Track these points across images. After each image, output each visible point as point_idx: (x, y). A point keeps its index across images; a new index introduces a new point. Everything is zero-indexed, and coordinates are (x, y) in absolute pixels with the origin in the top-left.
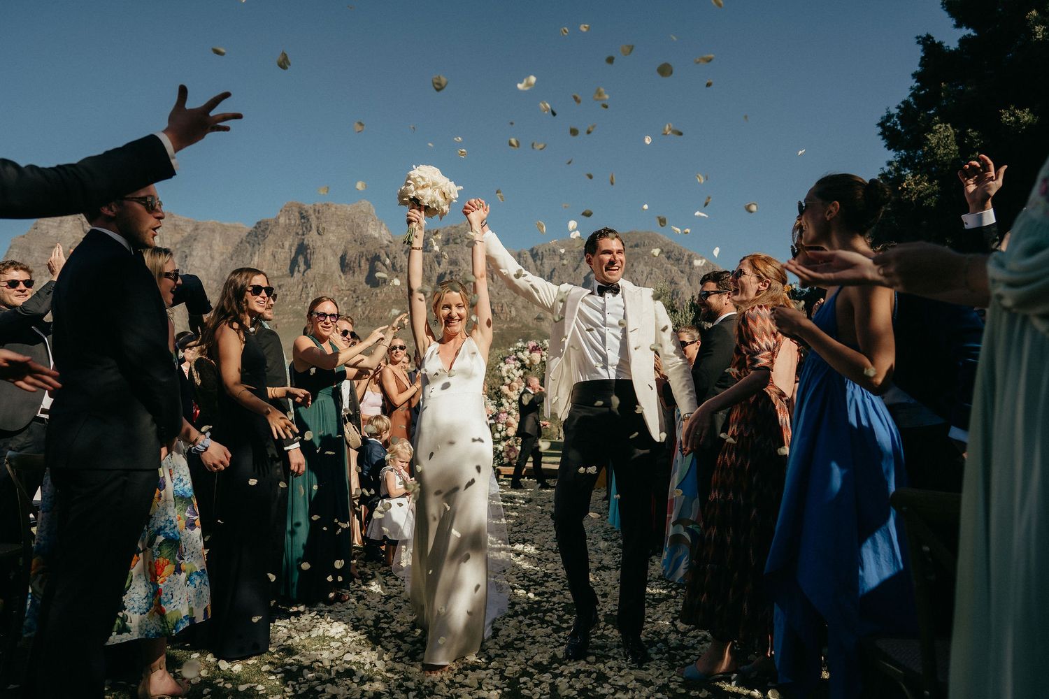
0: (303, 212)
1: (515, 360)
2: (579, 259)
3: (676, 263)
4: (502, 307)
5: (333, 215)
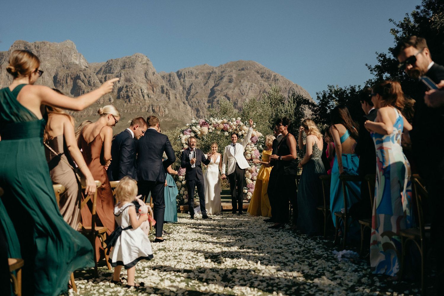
0: (28, 47)
1: (190, 132)
2: (207, 78)
3: (267, 80)
4: (159, 108)
5: (48, 49)
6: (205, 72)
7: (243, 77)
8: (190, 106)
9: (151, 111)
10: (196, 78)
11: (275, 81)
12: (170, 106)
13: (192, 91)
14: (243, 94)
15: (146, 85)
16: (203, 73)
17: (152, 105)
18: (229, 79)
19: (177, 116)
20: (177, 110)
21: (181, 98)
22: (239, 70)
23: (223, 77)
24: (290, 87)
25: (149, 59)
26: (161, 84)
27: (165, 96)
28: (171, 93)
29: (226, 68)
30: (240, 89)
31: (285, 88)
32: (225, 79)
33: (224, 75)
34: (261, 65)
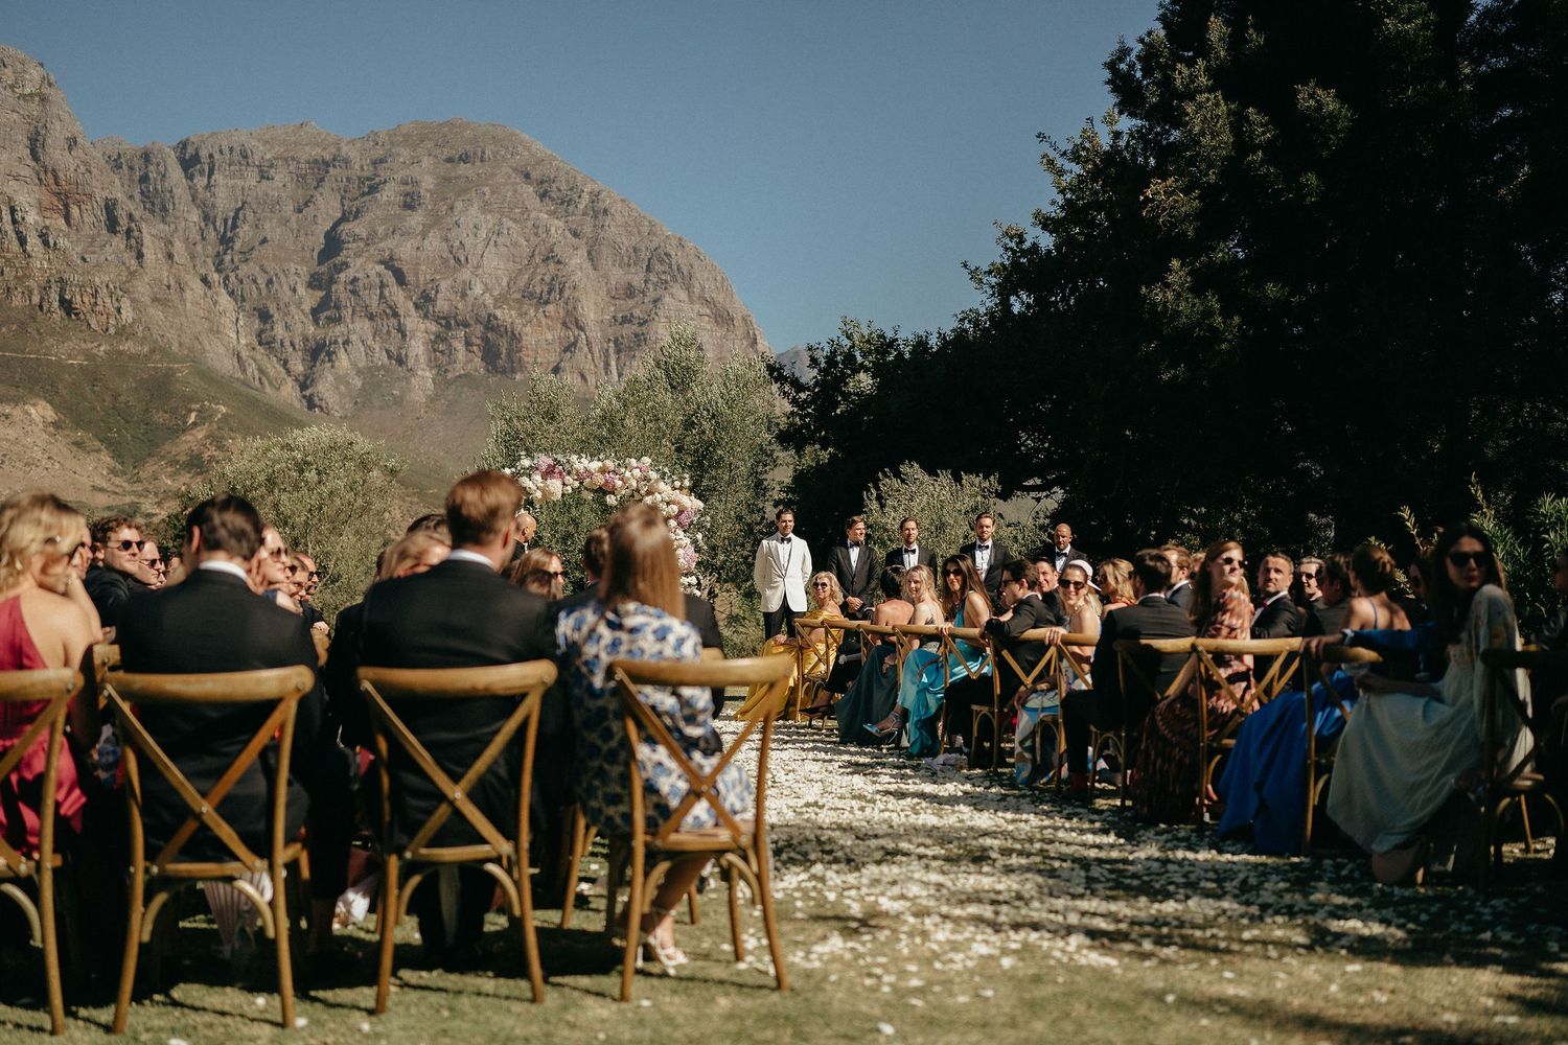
2: (311, 180)
3: (561, 209)
4: (95, 296)
6: (304, 157)
7: (465, 191)
8: (231, 294)
9: (56, 304)
10: (263, 177)
11: (596, 217)
12: (142, 288)
13: (241, 234)
14: (463, 259)
15: (35, 188)
16: (293, 159)
17: (61, 280)
18: (407, 194)
19: (171, 335)
20: (176, 308)
21: (193, 257)
22: (450, 160)
23: (380, 183)
24: (654, 245)
25: (52, 79)
26: (106, 193)
27: (123, 247)
28: (150, 234)
29: (392, 144)
30: (447, 240)
31: (635, 250)
32: (389, 194)
33: (383, 174)
34: (539, 147)
